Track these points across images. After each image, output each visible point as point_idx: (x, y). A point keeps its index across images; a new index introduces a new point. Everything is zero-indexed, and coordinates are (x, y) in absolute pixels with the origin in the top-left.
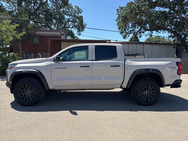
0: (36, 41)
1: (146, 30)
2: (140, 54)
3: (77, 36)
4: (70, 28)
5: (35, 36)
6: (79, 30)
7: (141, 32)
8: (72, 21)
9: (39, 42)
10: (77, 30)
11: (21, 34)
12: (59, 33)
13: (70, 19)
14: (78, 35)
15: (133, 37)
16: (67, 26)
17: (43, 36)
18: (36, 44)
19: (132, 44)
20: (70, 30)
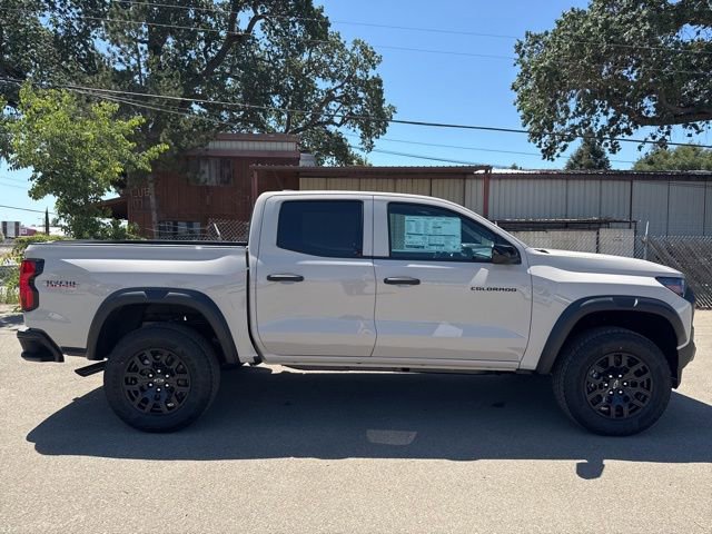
0: (209, 175)
2: (615, 221)
3: (361, 153)
4: (335, 124)
5: (207, 158)
6: (368, 132)
7: (618, 131)
8: (341, 97)
9: (219, 179)
10: (360, 132)
11: (153, 152)
12: (291, 146)
13: (335, 90)
14: (362, 149)
15: (581, 151)
16: (325, 118)
17: (235, 158)
18: (207, 187)
19: (582, 182)
20: (333, 132)
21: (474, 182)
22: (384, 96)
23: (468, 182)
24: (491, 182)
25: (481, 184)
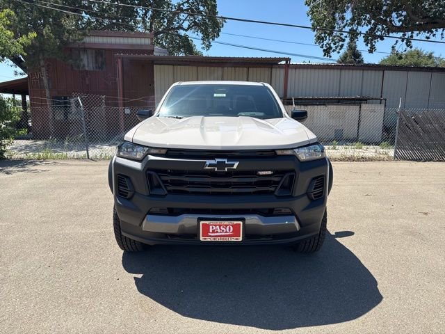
0: (87, 62)
1: (392, 29)
2: (372, 99)
3: (202, 51)
4: (184, 29)
5: (85, 50)
6: (206, 37)
7: (375, 37)
8: (187, 10)
9: (94, 66)
10: (201, 35)
11: (23, 39)
12: (147, 41)
13: (183, 4)
14: (203, 48)
15: (346, 54)
16: (177, 25)
18: (87, 72)
19: (351, 71)
20: (183, 35)
21: (278, 70)
22: (218, 10)
23: (274, 70)
24: (290, 71)
25: (282, 72)
